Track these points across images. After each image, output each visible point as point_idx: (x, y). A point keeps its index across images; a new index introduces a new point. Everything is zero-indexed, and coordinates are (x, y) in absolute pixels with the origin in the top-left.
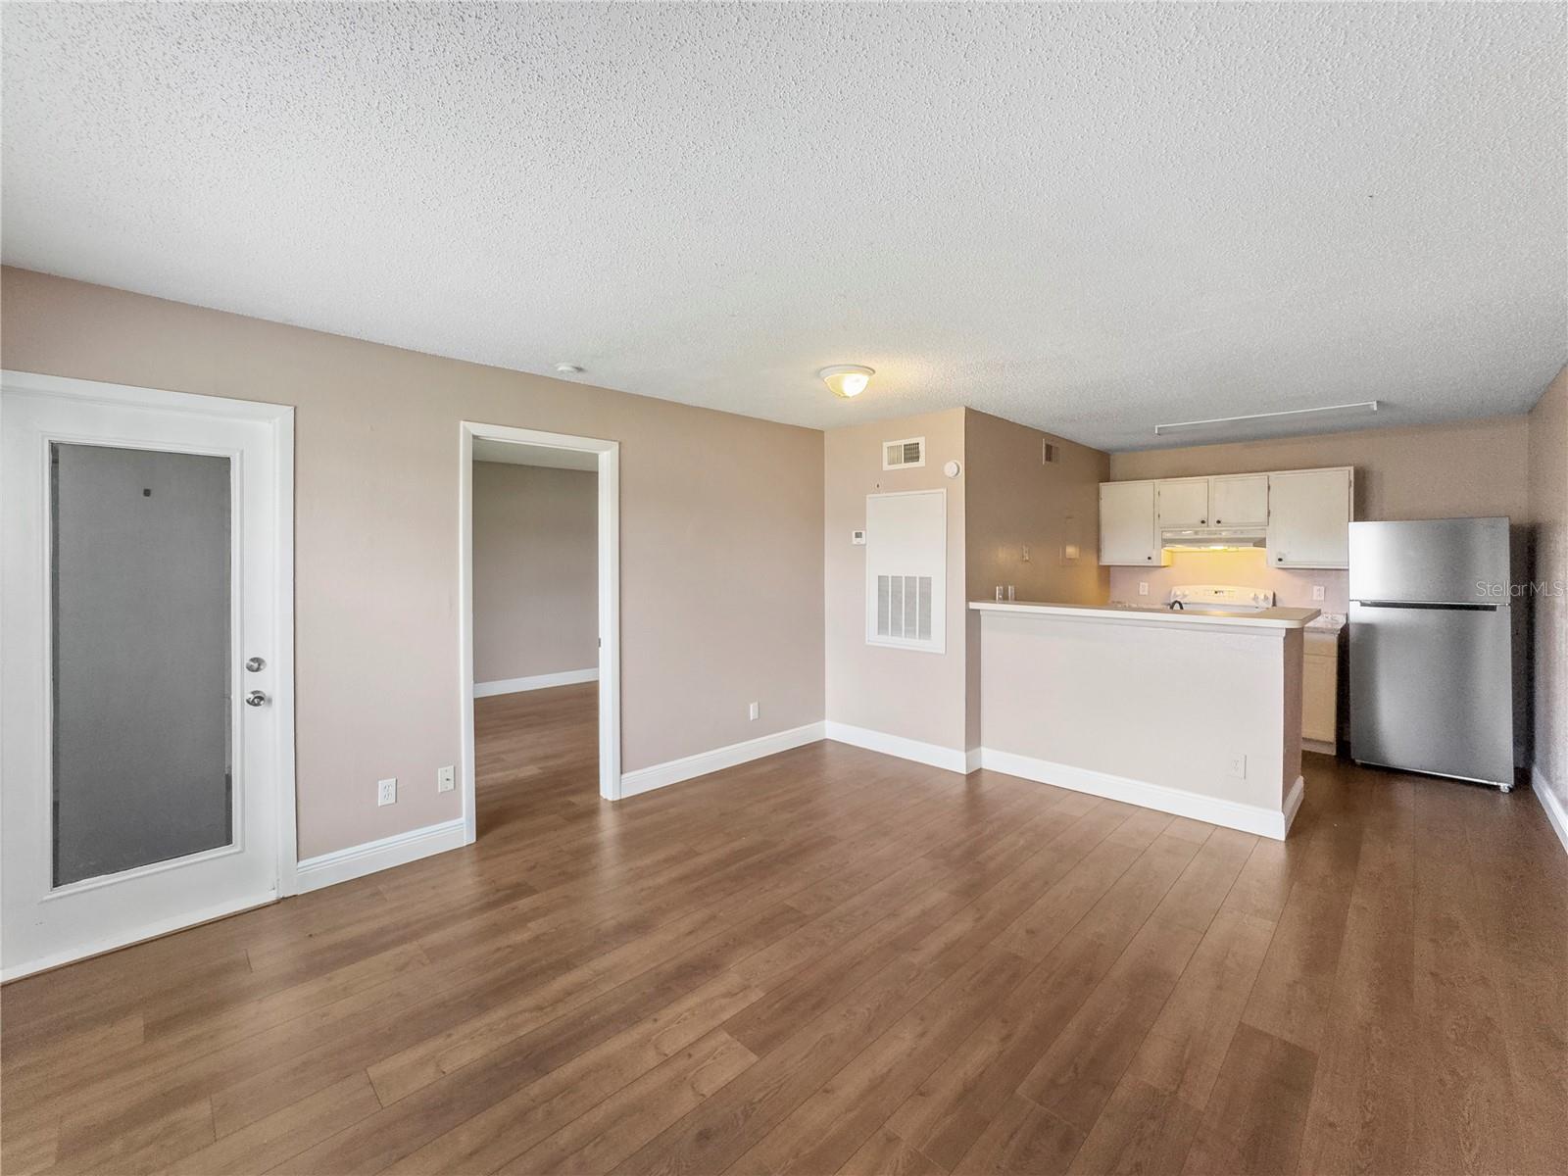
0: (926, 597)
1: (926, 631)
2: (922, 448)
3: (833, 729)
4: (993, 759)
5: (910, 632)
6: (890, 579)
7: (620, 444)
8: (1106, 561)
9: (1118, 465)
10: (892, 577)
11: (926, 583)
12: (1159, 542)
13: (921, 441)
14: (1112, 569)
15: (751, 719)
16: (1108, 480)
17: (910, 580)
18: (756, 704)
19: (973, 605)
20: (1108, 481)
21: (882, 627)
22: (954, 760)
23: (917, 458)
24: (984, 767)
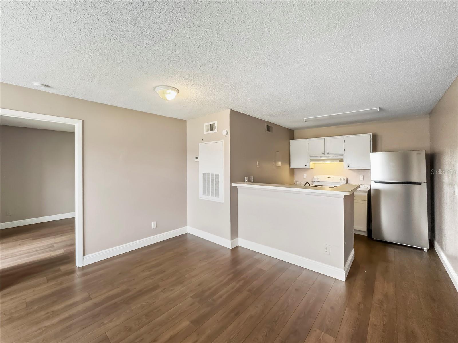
0: (217, 181)
1: (217, 194)
2: (216, 125)
3: (190, 229)
4: (242, 242)
5: (212, 194)
6: (206, 174)
7: (83, 121)
8: (293, 166)
9: (296, 134)
10: (207, 174)
11: (217, 175)
12: (309, 160)
13: (216, 122)
14: (295, 169)
15: (153, 228)
16: (292, 138)
17: (212, 174)
18: (155, 222)
19: (233, 184)
20: (294, 139)
21: (204, 193)
22: (227, 243)
23: (214, 129)
24: (239, 245)
